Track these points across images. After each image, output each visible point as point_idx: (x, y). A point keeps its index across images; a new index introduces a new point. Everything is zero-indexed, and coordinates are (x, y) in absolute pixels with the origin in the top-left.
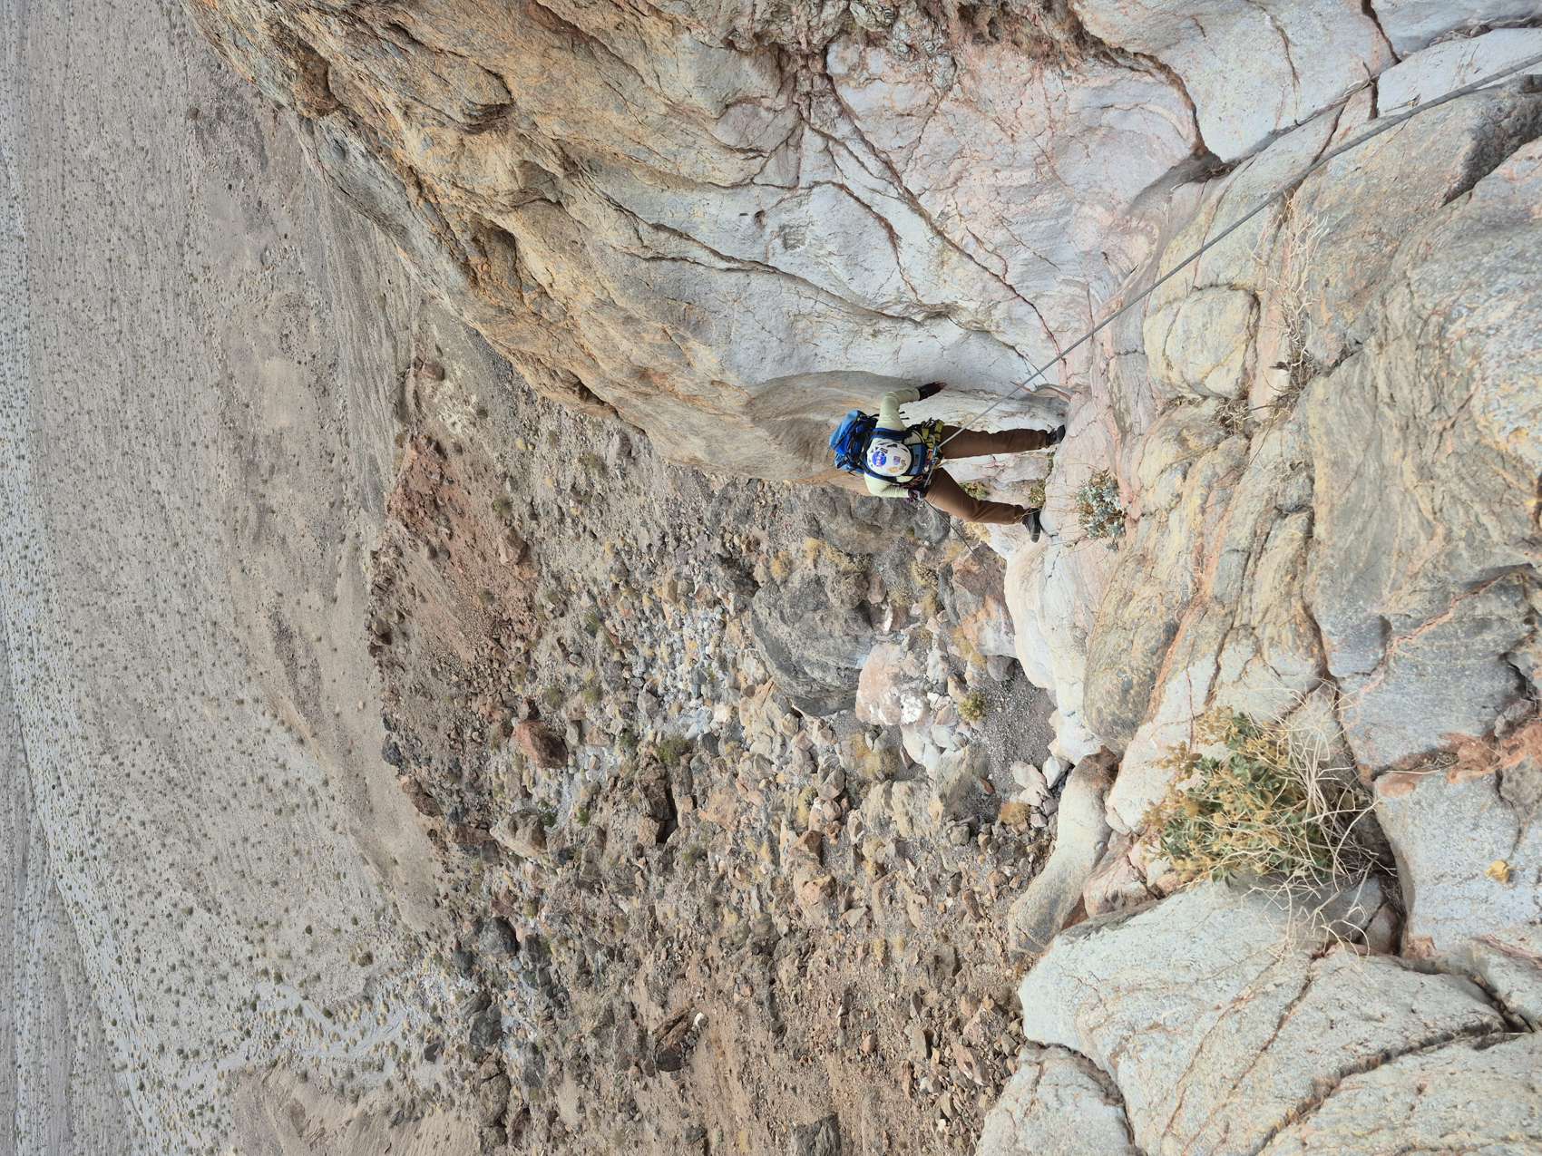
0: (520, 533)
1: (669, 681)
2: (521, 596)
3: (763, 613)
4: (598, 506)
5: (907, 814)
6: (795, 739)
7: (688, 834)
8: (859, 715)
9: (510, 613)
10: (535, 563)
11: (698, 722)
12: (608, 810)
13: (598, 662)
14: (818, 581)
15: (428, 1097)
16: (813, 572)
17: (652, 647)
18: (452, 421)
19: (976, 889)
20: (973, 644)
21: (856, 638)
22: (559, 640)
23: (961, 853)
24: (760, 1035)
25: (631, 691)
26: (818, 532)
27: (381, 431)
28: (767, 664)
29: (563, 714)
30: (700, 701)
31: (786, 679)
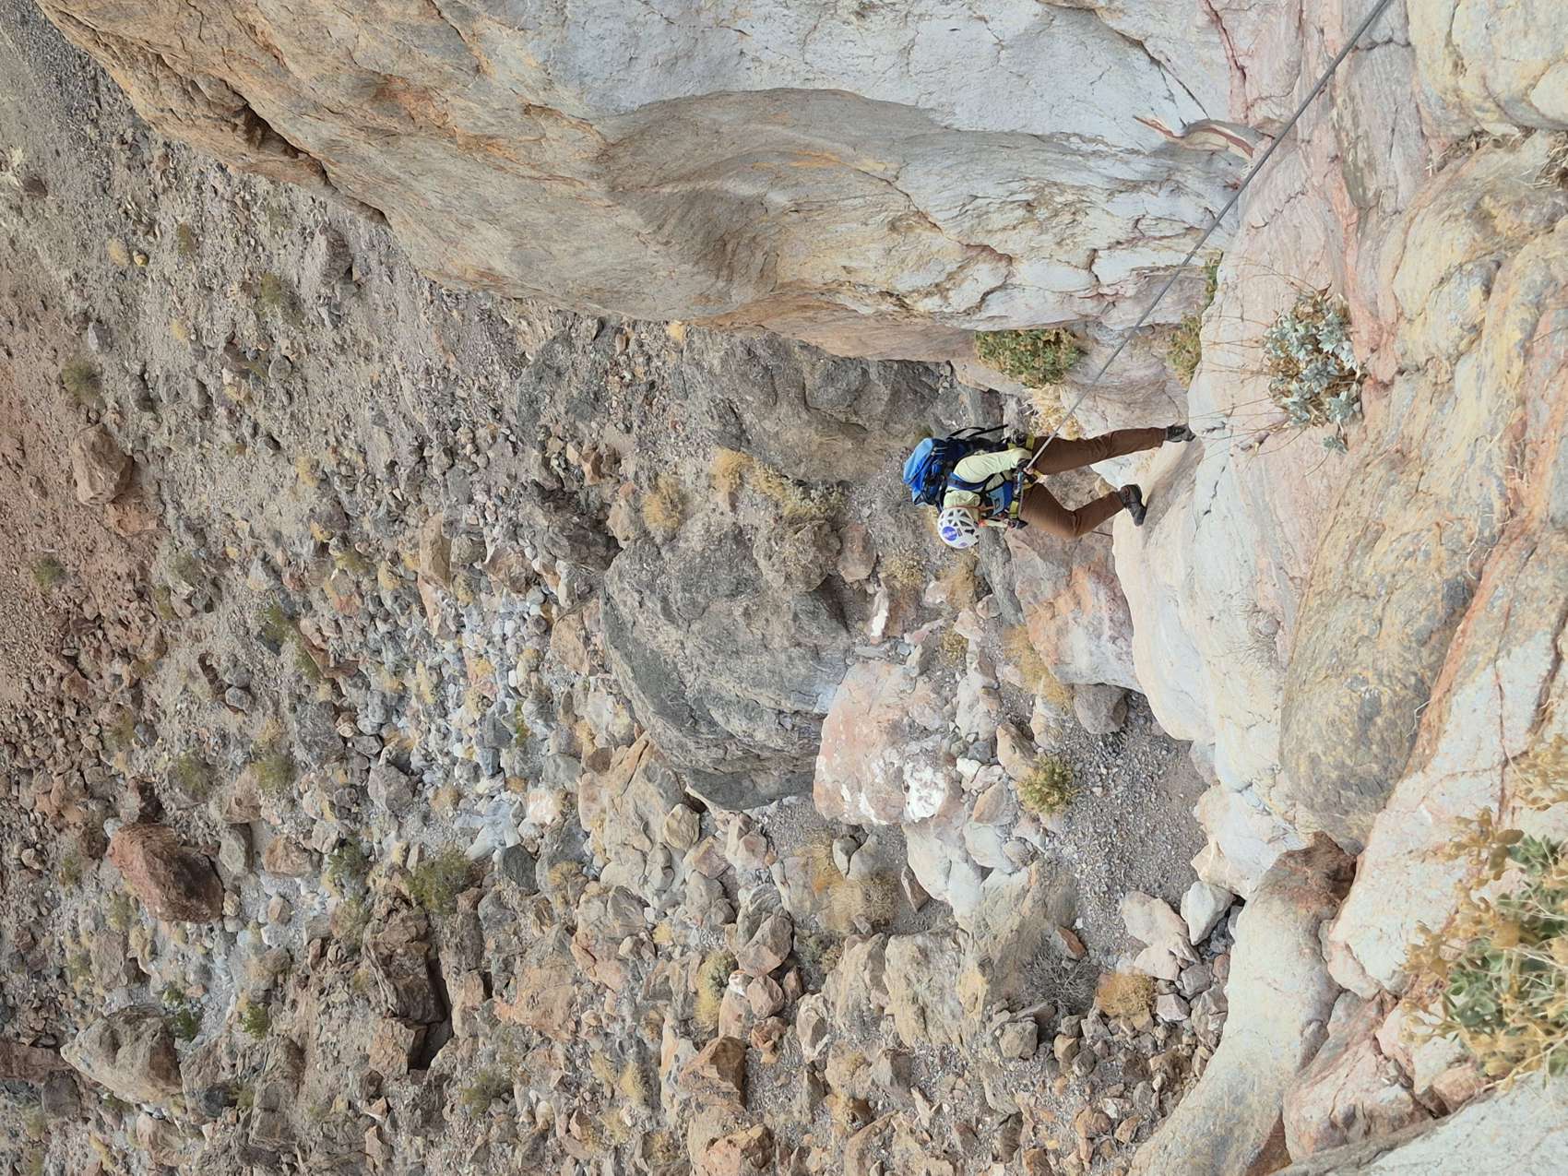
0: (119, 438)
1: (433, 741)
2: (122, 569)
3: (627, 602)
4: (283, 382)
5: (915, 1000)
6: (692, 855)
7: (474, 1050)
8: (821, 806)
9: (100, 604)
10: (152, 500)
11: (494, 824)
12: (308, 1005)
13: (286, 703)
14: (740, 537)
16: (729, 518)
17: (397, 672)
19: (1050, 1145)
20: (1047, 662)
21: (816, 653)
22: (202, 660)
23: (1021, 1075)
25: (356, 763)
26: (738, 437)
28: (636, 704)
29: (213, 811)
30: (498, 782)
31: (673, 734)
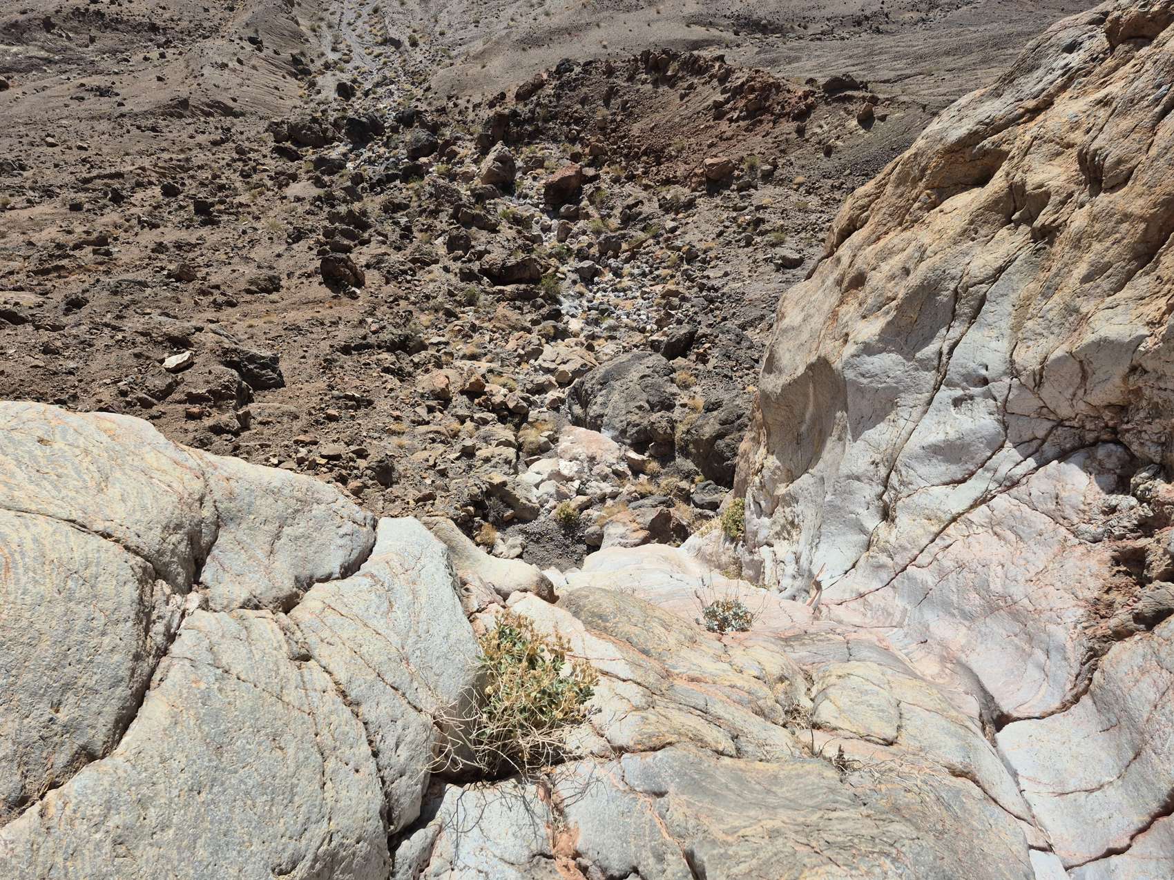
1: (603, 286)
2: (678, 174)
3: (649, 362)
4: (744, 238)
5: (493, 457)
6: (553, 379)
7: (488, 293)
8: (567, 428)
9: (666, 165)
11: (570, 306)
13: (622, 232)
14: (670, 406)
15: (312, 84)
16: (678, 403)
17: (632, 275)
18: (822, 125)
19: (437, 501)
20: (613, 517)
21: (624, 431)
22: (641, 202)
23: (462, 493)
24: (343, 334)
26: (708, 409)
27: (821, 67)
28: (610, 362)
29: (584, 203)
30: (586, 309)
31: (598, 376)
